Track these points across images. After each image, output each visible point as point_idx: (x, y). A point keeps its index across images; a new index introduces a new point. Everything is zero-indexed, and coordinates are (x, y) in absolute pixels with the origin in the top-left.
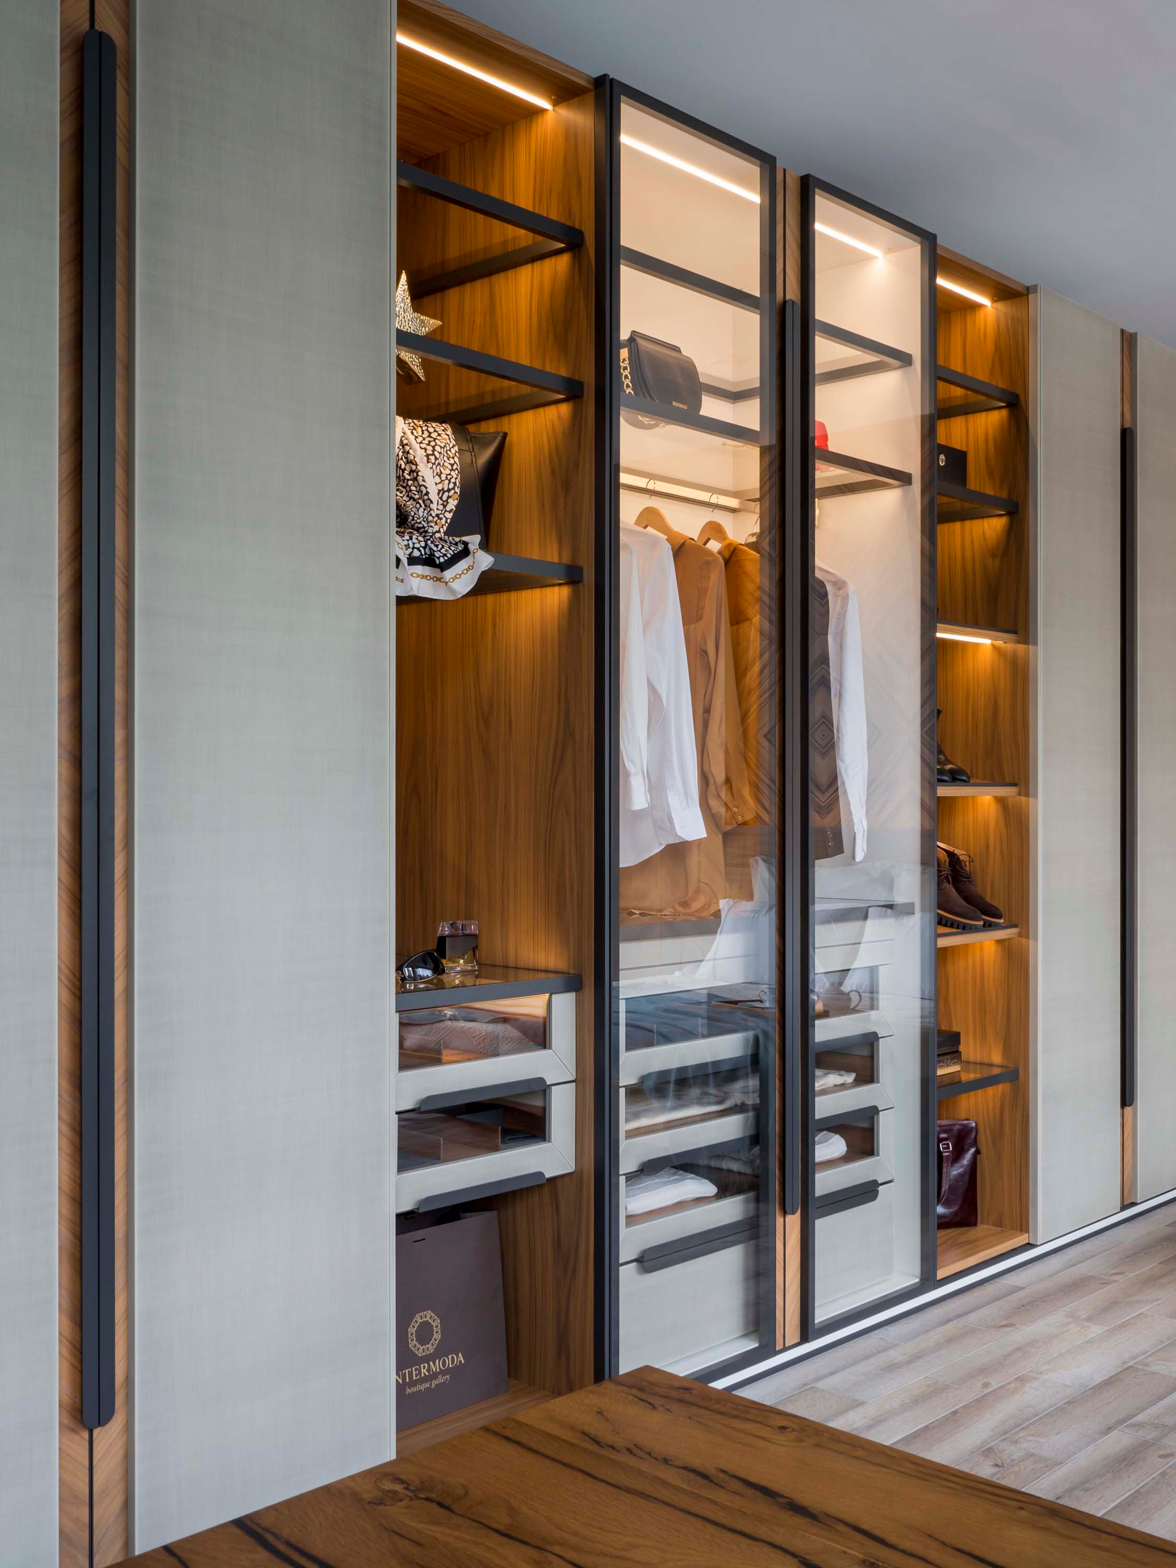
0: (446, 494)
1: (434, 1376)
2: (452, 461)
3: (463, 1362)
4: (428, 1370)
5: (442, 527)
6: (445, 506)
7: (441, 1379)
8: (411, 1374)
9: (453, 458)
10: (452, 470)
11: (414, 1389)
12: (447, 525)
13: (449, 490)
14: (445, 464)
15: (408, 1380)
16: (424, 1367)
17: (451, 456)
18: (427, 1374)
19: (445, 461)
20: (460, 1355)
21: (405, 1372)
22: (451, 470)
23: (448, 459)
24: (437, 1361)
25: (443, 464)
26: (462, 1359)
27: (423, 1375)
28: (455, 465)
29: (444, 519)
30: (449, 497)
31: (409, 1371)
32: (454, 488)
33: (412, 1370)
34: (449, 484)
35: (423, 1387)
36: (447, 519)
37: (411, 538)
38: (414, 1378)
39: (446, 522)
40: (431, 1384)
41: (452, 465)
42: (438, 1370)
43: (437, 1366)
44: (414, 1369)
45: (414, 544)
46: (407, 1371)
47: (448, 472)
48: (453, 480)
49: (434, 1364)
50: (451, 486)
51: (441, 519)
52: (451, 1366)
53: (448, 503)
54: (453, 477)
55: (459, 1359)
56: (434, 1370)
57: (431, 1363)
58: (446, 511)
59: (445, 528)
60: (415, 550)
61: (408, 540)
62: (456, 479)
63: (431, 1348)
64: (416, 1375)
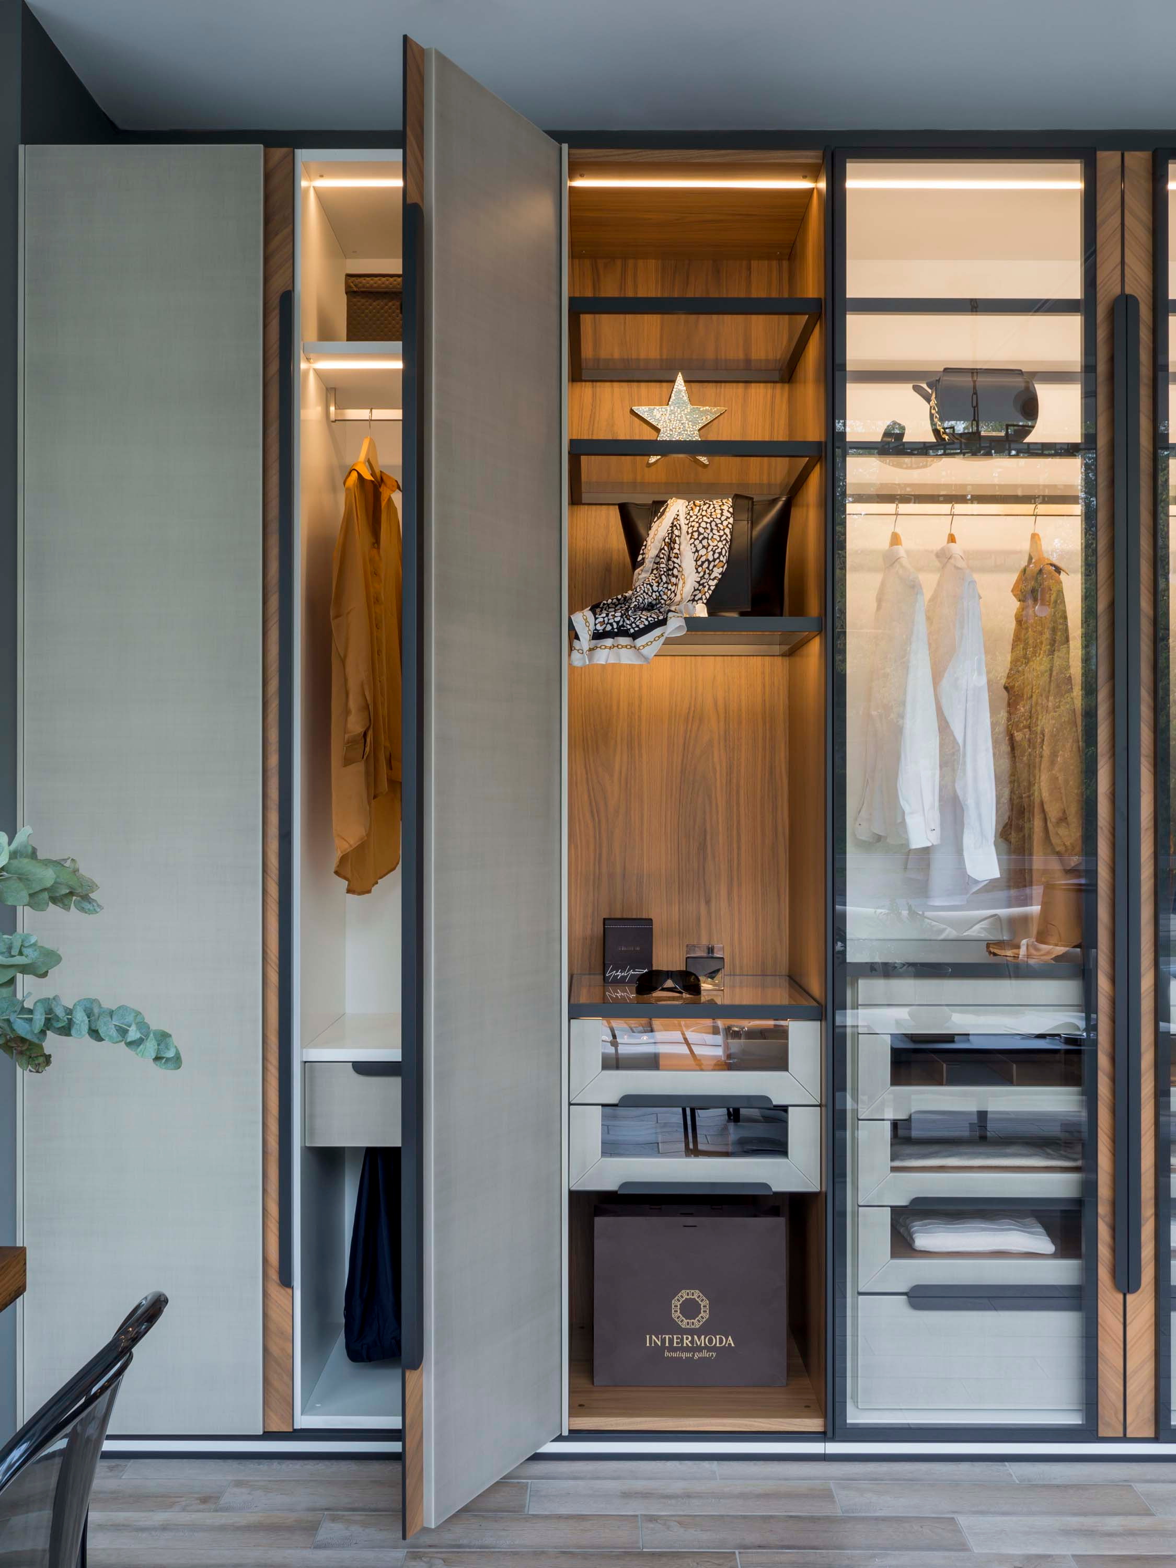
0: (712, 564)
1: (699, 1349)
2: (722, 533)
3: (733, 1345)
4: (692, 1342)
5: (705, 594)
6: (710, 575)
7: (705, 1354)
8: (671, 1341)
9: (724, 530)
10: (720, 541)
11: (674, 1355)
12: (710, 592)
13: (714, 560)
14: (714, 537)
15: (667, 1345)
16: (687, 1339)
17: (722, 528)
18: (690, 1345)
19: (714, 534)
20: (730, 1338)
21: (665, 1337)
22: (718, 542)
23: (718, 532)
24: (703, 1337)
25: (712, 537)
26: (732, 1342)
27: (685, 1345)
28: (725, 536)
29: (707, 587)
30: (714, 566)
31: (669, 1338)
32: (719, 558)
33: (673, 1337)
34: (713, 555)
35: (684, 1355)
36: (710, 586)
37: (607, 615)
38: (675, 1345)
39: (709, 589)
40: (693, 1355)
41: (721, 537)
42: (703, 1345)
43: (702, 1341)
44: (675, 1336)
45: (609, 620)
46: (667, 1337)
47: (716, 543)
48: (719, 550)
49: (699, 1338)
50: (716, 555)
51: (704, 587)
52: (718, 1345)
53: (713, 571)
54: (718, 547)
55: (728, 1342)
56: (699, 1344)
57: (696, 1337)
58: (710, 579)
59: (708, 596)
60: (609, 625)
61: (604, 618)
62: (722, 549)
63: (696, 1323)
64: (677, 1343)
